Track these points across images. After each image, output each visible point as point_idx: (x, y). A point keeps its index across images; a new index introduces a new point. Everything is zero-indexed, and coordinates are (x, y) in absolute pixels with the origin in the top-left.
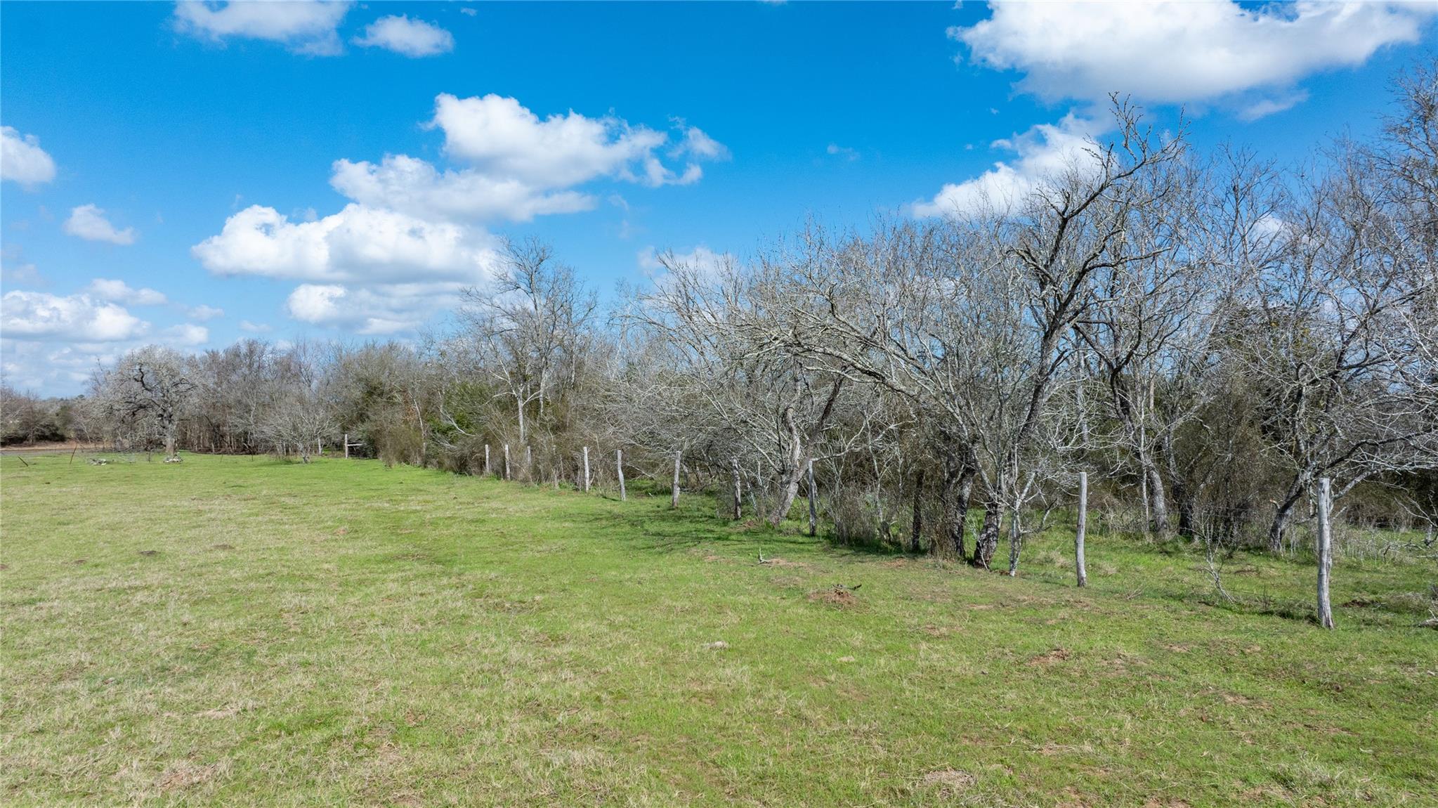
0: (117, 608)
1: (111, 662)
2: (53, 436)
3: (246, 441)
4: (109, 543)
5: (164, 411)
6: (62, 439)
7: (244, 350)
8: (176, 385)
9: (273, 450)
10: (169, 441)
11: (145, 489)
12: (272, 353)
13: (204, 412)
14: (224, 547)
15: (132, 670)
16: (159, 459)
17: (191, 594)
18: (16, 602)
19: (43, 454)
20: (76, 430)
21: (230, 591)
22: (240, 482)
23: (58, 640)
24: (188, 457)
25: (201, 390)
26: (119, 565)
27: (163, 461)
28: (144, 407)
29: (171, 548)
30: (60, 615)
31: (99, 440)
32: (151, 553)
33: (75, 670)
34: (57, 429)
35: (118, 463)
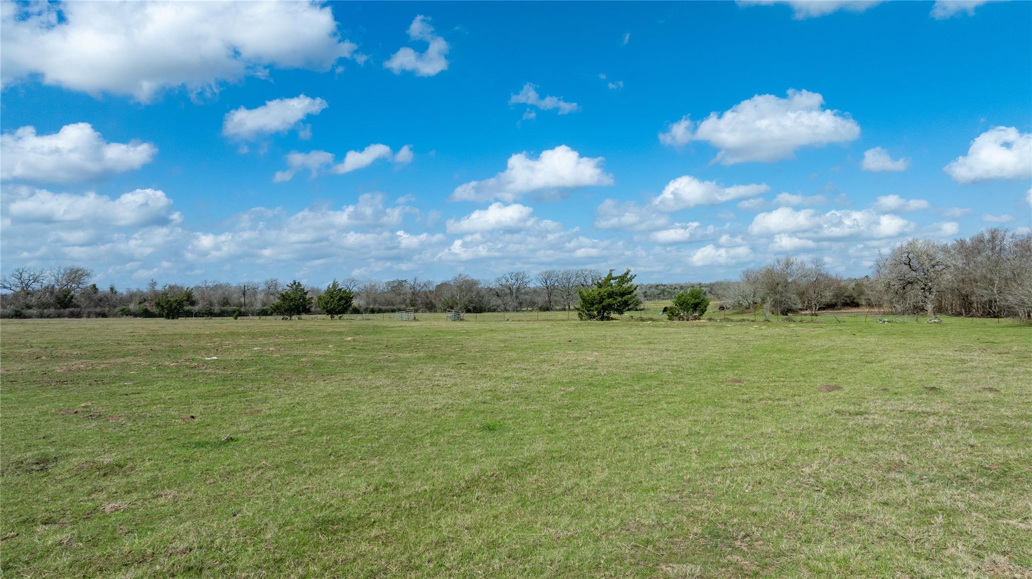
0: (918, 426)
1: (922, 465)
2: (852, 303)
3: (990, 307)
4: (901, 378)
5: (926, 285)
6: (857, 305)
7: (987, 236)
8: (934, 266)
9: (1015, 315)
10: (930, 307)
11: (917, 341)
12: (1012, 237)
13: (955, 286)
14: (991, 390)
15: (939, 474)
16: (924, 320)
17: (971, 423)
18: (851, 412)
19: (846, 315)
20: (865, 299)
21: (1005, 425)
22: (991, 339)
23: (883, 442)
24: (945, 319)
25: (952, 269)
26: (911, 395)
27: (928, 320)
28: (911, 283)
29: (946, 386)
30: (881, 425)
31: (880, 306)
32: (933, 388)
33: (898, 465)
34: (854, 299)
35: (895, 322)
